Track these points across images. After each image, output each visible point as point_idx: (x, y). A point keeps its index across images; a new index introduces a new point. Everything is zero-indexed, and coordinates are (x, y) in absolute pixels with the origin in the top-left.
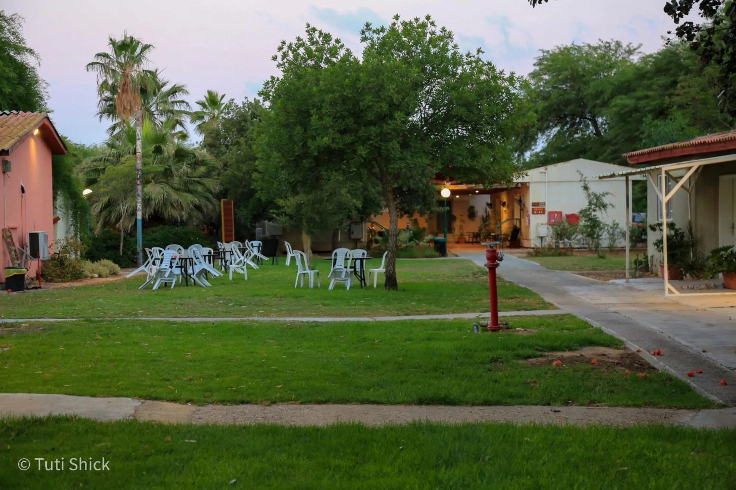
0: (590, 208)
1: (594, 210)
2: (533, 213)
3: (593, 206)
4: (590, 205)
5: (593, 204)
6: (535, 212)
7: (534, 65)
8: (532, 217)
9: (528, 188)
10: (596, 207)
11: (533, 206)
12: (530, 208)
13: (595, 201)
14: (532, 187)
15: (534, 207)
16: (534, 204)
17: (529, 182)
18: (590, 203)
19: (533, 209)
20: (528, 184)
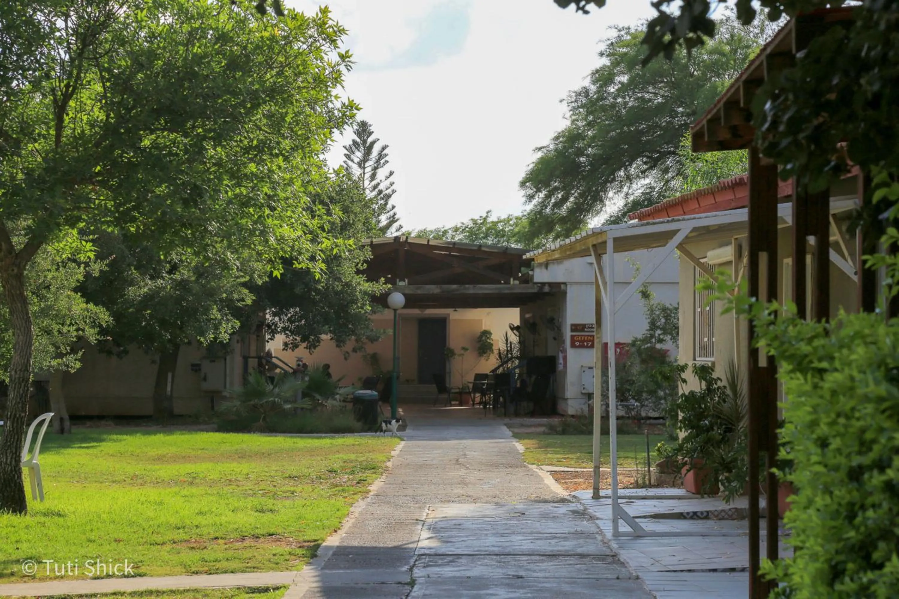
0: (652, 336)
1: (661, 341)
2: (573, 346)
3: (659, 332)
4: (651, 329)
5: (658, 327)
6: (577, 344)
7: (602, 54)
8: (571, 353)
9: (565, 293)
10: (665, 333)
11: (572, 331)
12: (568, 334)
13: (663, 320)
14: (571, 293)
15: (574, 334)
16: (575, 328)
17: (565, 284)
18: (653, 326)
19: (572, 337)
20: (563, 286)
